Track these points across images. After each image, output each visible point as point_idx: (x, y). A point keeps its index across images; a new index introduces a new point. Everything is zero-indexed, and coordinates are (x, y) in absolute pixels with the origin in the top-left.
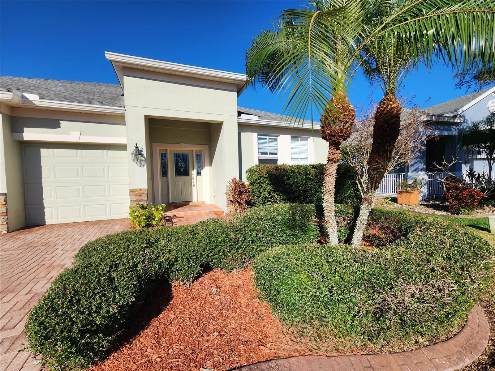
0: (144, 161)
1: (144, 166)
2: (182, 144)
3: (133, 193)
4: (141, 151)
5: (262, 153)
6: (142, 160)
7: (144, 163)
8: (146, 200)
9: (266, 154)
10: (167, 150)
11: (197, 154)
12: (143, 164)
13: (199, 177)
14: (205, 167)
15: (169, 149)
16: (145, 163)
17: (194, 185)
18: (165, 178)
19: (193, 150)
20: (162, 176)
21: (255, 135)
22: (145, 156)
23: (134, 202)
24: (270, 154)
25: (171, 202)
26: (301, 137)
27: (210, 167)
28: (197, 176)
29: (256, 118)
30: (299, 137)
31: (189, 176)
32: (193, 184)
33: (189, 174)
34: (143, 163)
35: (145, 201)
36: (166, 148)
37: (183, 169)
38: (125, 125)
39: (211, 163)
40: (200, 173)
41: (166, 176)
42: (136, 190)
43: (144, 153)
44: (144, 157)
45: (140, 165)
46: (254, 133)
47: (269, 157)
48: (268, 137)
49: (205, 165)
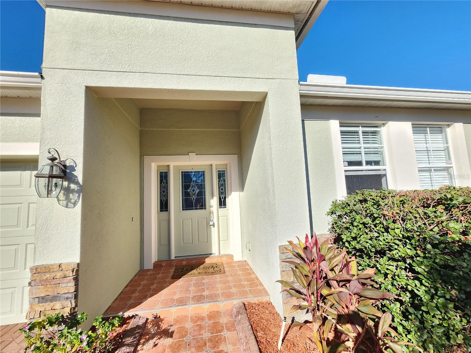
0: (78, 192)
1: (75, 204)
2: (192, 155)
3: (37, 277)
4: (73, 168)
5: (351, 163)
6: (73, 191)
7: (76, 198)
8: (70, 295)
9: (359, 163)
10: (169, 166)
11: (218, 171)
12: (73, 201)
13: (222, 210)
14: (233, 193)
15: (172, 164)
16: (79, 197)
17: (214, 225)
18: (165, 214)
19: (212, 165)
20: (161, 211)
21: (334, 125)
22: (80, 179)
23: (39, 302)
24: (368, 163)
25: (173, 258)
26: (431, 127)
27: (241, 193)
28: (220, 209)
29: (341, 80)
30: (426, 126)
31: (205, 209)
32: (211, 223)
33: (205, 206)
34: (73, 197)
35: (67, 298)
36: (167, 164)
37: (194, 197)
38: (38, 115)
39: (242, 186)
40: (225, 204)
41: (167, 211)
42: (47, 269)
43: (79, 173)
44: (77, 183)
45: (65, 202)
46: (331, 121)
47: (365, 169)
48: (360, 129)
49: (233, 190)
